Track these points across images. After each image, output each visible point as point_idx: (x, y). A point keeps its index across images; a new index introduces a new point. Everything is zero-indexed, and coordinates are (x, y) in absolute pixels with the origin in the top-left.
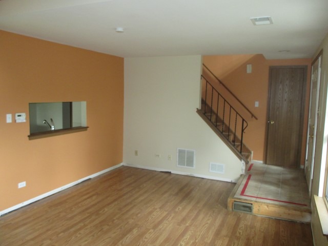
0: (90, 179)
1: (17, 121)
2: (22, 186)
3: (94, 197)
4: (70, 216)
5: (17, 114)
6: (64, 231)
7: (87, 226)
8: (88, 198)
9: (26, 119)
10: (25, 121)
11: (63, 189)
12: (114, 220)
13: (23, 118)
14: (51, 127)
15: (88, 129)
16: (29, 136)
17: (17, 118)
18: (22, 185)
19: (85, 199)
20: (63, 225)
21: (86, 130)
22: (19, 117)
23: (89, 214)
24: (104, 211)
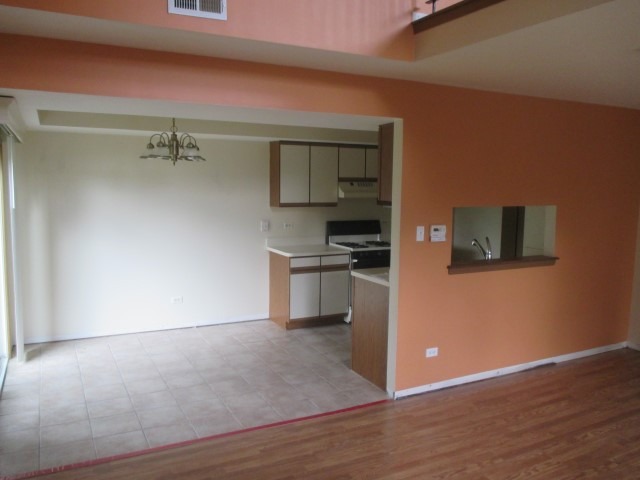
0: (553, 364)
1: (433, 239)
2: (432, 355)
3: (563, 404)
4: (514, 429)
5: (433, 227)
6: (505, 456)
7: (550, 458)
8: (551, 402)
9: (447, 236)
10: (444, 239)
11: (500, 374)
12: (610, 463)
13: (440, 235)
14: (485, 254)
15: (557, 261)
16: (448, 267)
17: (433, 233)
18: (432, 352)
19: (544, 404)
20: (502, 444)
21: (553, 264)
22: (436, 233)
23: (553, 436)
24: (586, 436)
